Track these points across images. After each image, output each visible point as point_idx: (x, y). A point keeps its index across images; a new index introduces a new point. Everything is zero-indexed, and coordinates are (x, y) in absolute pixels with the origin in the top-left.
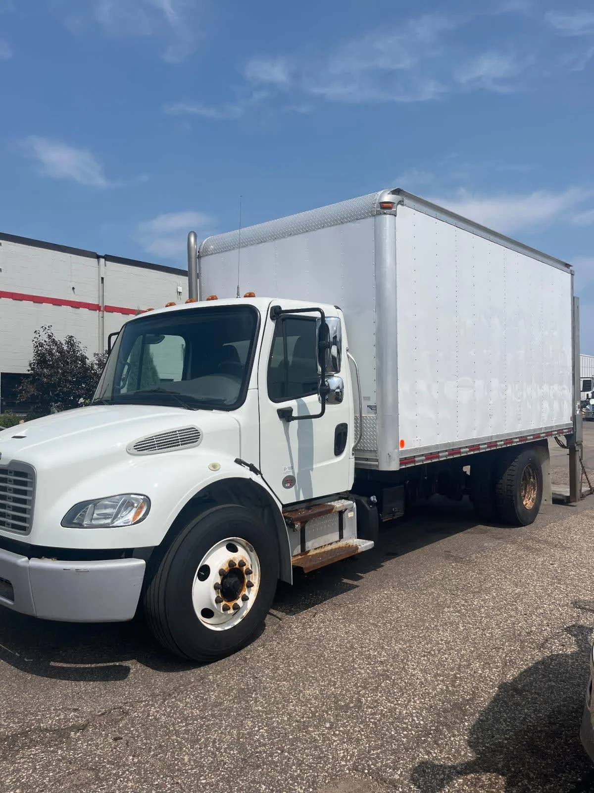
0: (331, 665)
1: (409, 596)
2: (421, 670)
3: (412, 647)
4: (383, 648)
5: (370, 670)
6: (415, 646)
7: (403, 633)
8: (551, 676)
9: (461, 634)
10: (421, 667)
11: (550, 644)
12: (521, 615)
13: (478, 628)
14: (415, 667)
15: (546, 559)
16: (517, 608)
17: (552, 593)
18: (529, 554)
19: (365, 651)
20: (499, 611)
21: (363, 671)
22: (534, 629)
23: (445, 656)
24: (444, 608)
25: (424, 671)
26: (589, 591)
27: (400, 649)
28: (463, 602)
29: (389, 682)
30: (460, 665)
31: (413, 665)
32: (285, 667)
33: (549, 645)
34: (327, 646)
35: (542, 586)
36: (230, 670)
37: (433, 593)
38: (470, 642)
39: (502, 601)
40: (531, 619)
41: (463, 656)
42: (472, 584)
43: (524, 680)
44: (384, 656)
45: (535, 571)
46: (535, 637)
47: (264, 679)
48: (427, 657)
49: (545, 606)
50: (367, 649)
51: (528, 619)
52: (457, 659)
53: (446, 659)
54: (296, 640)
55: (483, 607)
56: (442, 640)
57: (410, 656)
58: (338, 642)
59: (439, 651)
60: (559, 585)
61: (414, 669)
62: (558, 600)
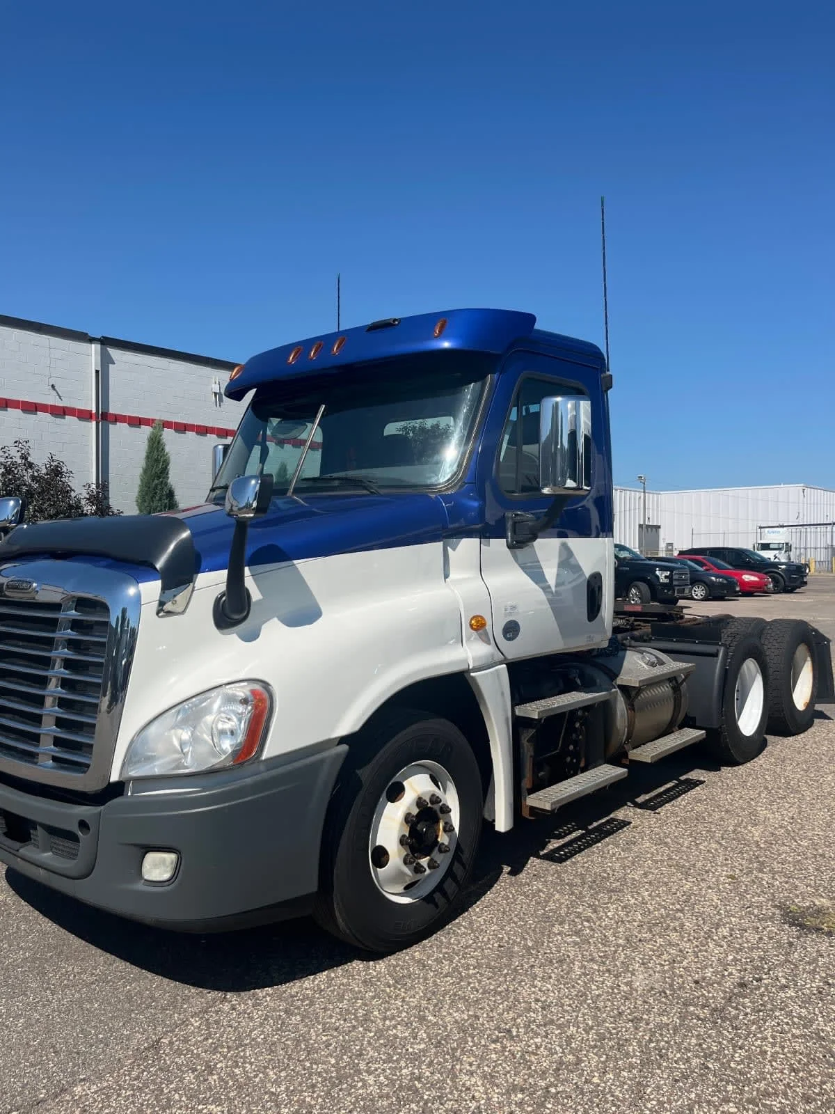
0: (316, 1063)
1: (496, 897)
2: (484, 1077)
3: (477, 1018)
4: (425, 1020)
5: (386, 1078)
6: (485, 1015)
7: (469, 983)
8: (730, 1088)
9: (573, 987)
10: (486, 1068)
11: (736, 1008)
12: (689, 940)
13: (609, 971)
14: (474, 1068)
15: (742, 821)
16: (682, 926)
17: (746, 891)
18: (714, 811)
19: (388, 1029)
20: (651, 932)
21: (371, 1079)
22: (709, 975)
23: (536, 1040)
24: (553, 926)
25: (490, 1079)
26: (811, 887)
27: (456, 1022)
28: (589, 913)
29: (416, 1108)
30: (561, 1063)
31: (471, 1065)
32: (227, 1067)
33: (734, 1012)
34: (322, 1015)
35: (732, 877)
36: (122, 1071)
37: (540, 891)
38: (589, 1005)
39: (659, 910)
40: (706, 951)
41: (570, 1039)
42: (611, 873)
43: (676, 1101)
44: (422, 1039)
45: (721, 845)
46: (709, 992)
47: (177, 1097)
48: (502, 1043)
49: (733, 919)
50: (393, 1022)
51: (700, 951)
52: (558, 1048)
53: (538, 1047)
54: (268, 999)
55: (623, 922)
56: (537, 1000)
57: (470, 1039)
58: (344, 1005)
59: (527, 1027)
60: (760, 875)
61: (472, 1073)
62: (757, 907)
